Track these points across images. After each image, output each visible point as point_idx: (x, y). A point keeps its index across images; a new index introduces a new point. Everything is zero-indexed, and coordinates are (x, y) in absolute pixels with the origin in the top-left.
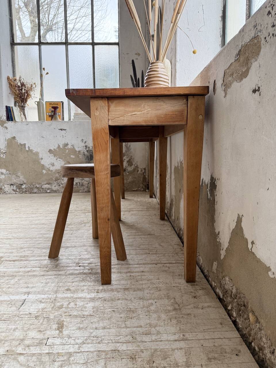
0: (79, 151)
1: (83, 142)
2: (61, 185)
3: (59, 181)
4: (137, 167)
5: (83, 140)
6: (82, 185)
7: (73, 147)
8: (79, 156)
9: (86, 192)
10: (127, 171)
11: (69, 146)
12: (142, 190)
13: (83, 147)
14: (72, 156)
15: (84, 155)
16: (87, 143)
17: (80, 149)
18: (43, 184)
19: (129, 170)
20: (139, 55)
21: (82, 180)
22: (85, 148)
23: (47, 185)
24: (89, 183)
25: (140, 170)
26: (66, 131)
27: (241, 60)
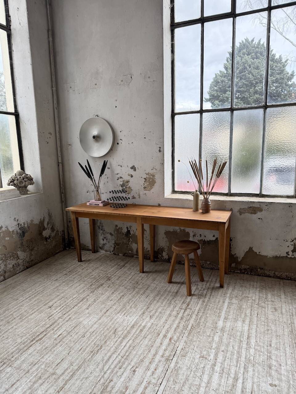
0: (13, 231)
1: (15, 221)
4: (58, 231)
5: (15, 218)
6: (19, 265)
7: (7, 228)
8: (13, 236)
9: (22, 271)
10: (51, 237)
11: (4, 229)
12: (62, 250)
13: (16, 225)
14: (7, 239)
15: (17, 233)
16: (19, 220)
17: (13, 229)
19: (52, 236)
20: (51, 134)
21: (18, 260)
22: (18, 226)
24: (24, 261)
25: (59, 233)
27: (251, 209)
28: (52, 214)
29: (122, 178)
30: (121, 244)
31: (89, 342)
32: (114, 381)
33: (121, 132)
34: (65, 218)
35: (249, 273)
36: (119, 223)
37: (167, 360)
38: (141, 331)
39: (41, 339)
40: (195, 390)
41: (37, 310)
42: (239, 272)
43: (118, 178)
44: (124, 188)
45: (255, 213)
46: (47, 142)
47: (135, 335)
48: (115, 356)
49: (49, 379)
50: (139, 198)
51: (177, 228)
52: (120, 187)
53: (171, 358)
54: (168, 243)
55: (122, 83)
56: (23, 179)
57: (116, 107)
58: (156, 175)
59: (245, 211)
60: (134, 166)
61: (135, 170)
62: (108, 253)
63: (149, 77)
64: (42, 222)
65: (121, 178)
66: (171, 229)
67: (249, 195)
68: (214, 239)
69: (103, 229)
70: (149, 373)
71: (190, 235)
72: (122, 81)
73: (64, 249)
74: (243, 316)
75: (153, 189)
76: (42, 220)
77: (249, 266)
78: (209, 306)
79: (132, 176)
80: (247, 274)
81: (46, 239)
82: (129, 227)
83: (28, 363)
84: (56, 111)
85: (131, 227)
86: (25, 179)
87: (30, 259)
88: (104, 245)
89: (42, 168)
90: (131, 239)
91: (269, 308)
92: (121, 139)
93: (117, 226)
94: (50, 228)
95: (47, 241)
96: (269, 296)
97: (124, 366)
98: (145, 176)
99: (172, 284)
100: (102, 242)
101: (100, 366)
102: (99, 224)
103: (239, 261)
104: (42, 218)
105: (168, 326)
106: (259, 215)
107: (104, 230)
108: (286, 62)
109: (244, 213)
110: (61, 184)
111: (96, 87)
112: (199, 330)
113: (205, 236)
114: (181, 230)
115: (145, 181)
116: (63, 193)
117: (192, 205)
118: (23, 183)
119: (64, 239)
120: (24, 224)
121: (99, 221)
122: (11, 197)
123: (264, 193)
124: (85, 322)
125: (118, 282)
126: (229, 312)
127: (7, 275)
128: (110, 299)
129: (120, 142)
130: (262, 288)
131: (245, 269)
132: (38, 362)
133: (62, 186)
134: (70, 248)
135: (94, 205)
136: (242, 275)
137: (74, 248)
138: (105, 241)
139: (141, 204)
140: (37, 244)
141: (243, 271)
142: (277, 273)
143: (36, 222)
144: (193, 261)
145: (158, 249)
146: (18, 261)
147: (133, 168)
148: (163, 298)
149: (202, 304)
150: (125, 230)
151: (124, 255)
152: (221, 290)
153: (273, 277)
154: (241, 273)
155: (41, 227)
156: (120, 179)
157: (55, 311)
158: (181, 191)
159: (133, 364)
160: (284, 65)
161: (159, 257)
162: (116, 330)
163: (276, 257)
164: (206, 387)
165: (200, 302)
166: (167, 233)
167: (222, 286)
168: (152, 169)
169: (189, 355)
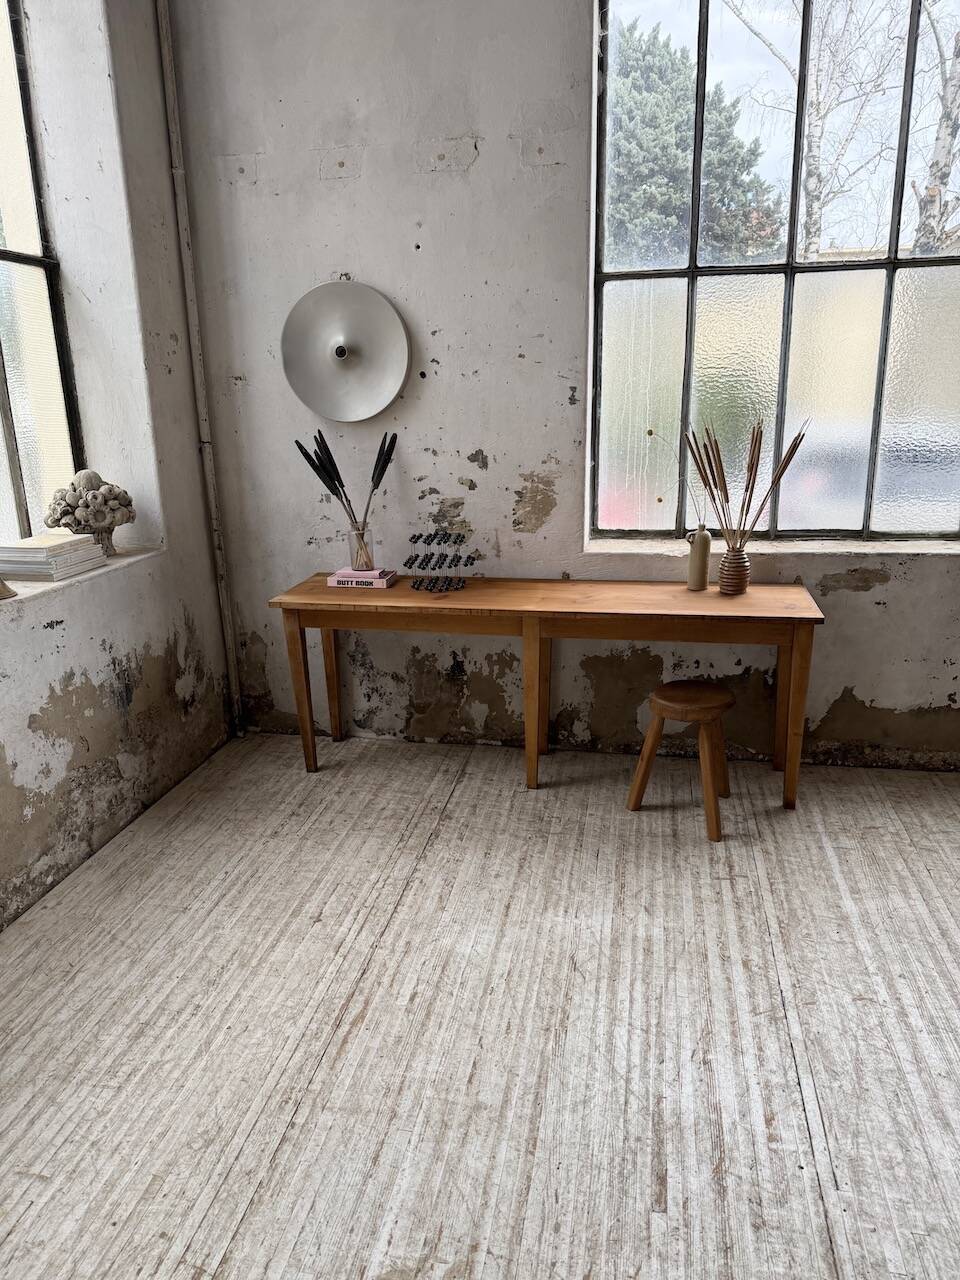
0: (102, 685)
1: (104, 649)
2: (77, 834)
3: (68, 823)
4: (211, 678)
5: (104, 641)
6: (123, 800)
7: (86, 675)
8: (103, 701)
9: (135, 817)
10: (196, 698)
11: (78, 680)
13: (108, 666)
14: (87, 713)
15: (113, 692)
16: (115, 648)
17: (102, 676)
18: (33, 864)
19: (199, 694)
20: (176, 339)
21: (119, 782)
22: (112, 667)
23: (42, 859)
24: (134, 784)
25: (216, 684)
26: (62, 626)
27: (857, 575)
28: (196, 623)
29: (438, 493)
30: (432, 706)
31: (520, 1005)
32: (669, 1098)
33: (434, 333)
34: (229, 631)
35: (840, 763)
36: (424, 640)
37: (773, 1020)
38: (648, 952)
39: (361, 1016)
40: (898, 1085)
41: (282, 933)
42: (811, 762)
43: (423, 492)
44: (446, 524)
45: (867, 588)
46: (167, 370)
47: (640, 967)
48: (621, 1032)
49: (476, 1123)
50: (498, 556)
51: (622, 645)
52: (431, 522)
53: (782, 1014)
54: (592, 693)
55: (441, 165)
56: (106, 502)
57: (418, 247)
58: (557, 481)
59: (838, 582)
60: (480, 452)
61: (484, 465)
62: (387, 737)
63: (540, 151)
64: (171, 651)
65: (433, 491)
66: (603, 647)
67: (832, 534)
68: (739, 670)
69: (368, 661)
70: (750, 1062)
71: (664, 666)
72: (441, 157)
73: (232, 735)
74: (894, 879)
75: (544, 527)
76: (171, 642)
77: (838, 742)
78: (789, 862)
79: (472, 486)
80: (832, 764)
81: (186, 705)
82: (459, 653)
83: (377, 1091)
84: (187, 254)
85: (469, 649)
86: (111, 503)
87: (149, 776)
88: (371, 712)
89: (160, 462)
90: (465, 691)
91: (947, 850)
92: (433, 360)
93: (416, 650)
94: (192, 669)
95: (186, 712)
96: (929, 821)
97: (669, 1053)
98: (519, 485)
99: (644, 815)
100: (363, 705)
101: (600, 1063)
102: (352, 647)
103: (811, 730)
104: (172, 637)
105: (715, 931)
106: (878, 591)
107: (372, 667)
108: (734, 105)
109: (835, 589)
110: (214, 516)
111: (343, 175)
112: (805, 931)
113: (712, 666)
114: (634, 651)
115: (518, 502)
116: (220, 549)
117: (687, 571)
118: (105, 518)
119: (228, 702)
120: (129, 660)
121: (353, 639)
122: (80, 568)
123: (875, 527)
124: (465, 948)
125: (480, 820)
126: (851, 872)
127: (96, 836)
128: (494, 873)
129: (429, 369)
130: (898, 799)
131: (828, 753)
132: (402, 1082)
133: (214, 522)
134: (246, 732)
135: (354, 585)
136: (822, 769)
137: (259, 729)
138: (375, 701)
139: (502, 575)
140: (164, 726)
141: (822, 758)
142: (917, 756)
143: (158, 650)
144: (670, 740)
145: (558, 715)
146: (120, 786)
147: (479, 458)
148: (645, 854)
149: (767, 860)
150: (445, 663)
151: (441, 741)
152: (792, 816)
153: (907, 768)
154: (814, 764)
155: (170, 669)
156: (428, 496)
157: (342, 929)
158: (618, 531)
159: (688, 1046)
160: (731, 118)
161: (560, 737)
162: (572, 958)
163: (920, 712)
164: (920, 1071)
165: (759, 856)
166: (590, 664)
167: (789, 806)
168: (544, 462)
169: (821, 998)
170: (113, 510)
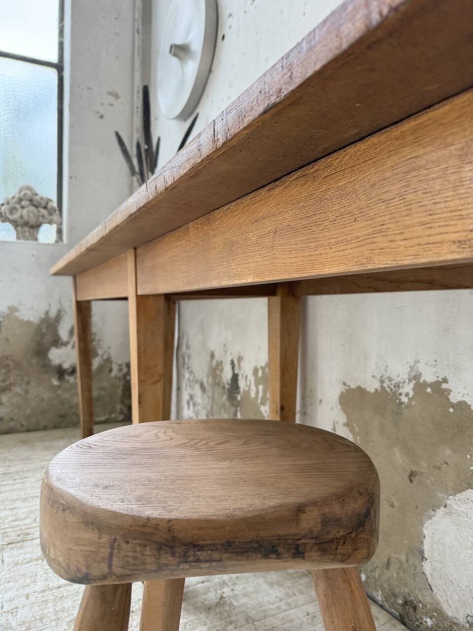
4: (109, 360)
25: (115, 368)
46: (98, 115)
64: (50, 322)
69: (190, 365)
76: (51, 316)
81: (61, 372)
82: (236, 362)
85: (243, 359)
92: (230, 16)
93: (213, 355)
95: (61, 378)
102: (184, 348)
107: (191, 371)
129: (227, 28)
138: (191, 411)
140: (26, 379)
150: (228, 374)
166: (351, 400)
170: (23, 207)
